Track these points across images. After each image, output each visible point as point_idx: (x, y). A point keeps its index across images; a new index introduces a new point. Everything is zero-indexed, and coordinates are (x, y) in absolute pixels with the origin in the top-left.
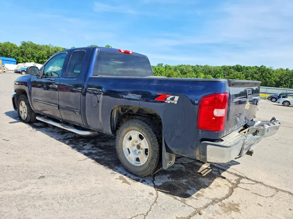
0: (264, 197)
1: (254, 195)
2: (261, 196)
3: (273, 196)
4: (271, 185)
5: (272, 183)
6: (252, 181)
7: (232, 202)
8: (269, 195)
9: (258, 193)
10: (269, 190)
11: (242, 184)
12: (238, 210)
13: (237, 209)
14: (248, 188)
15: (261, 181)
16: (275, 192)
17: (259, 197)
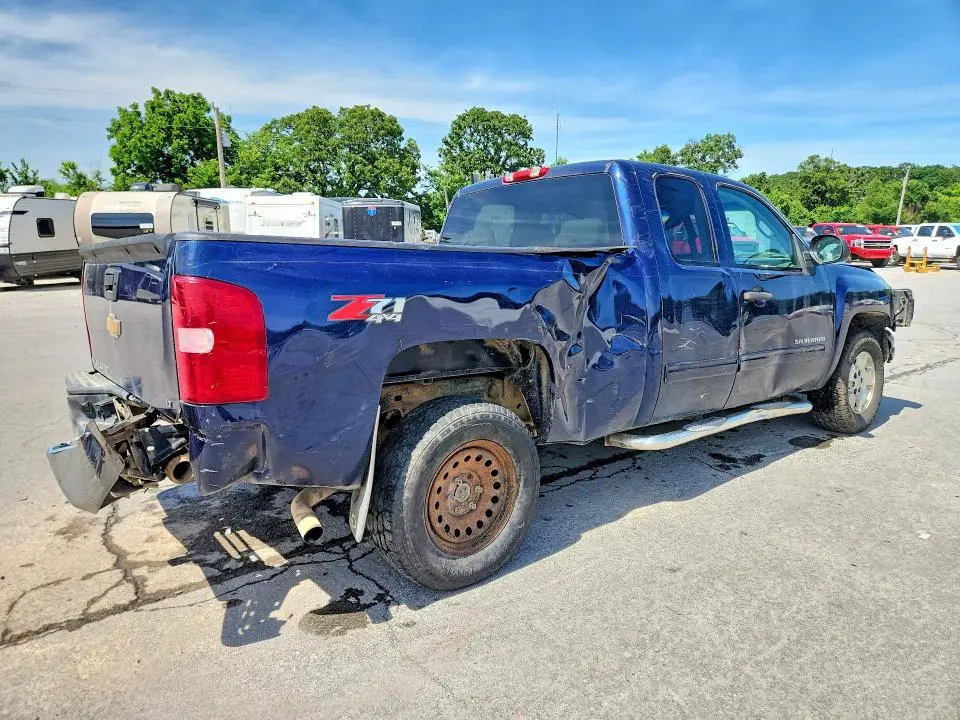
0: (32, 589)
1: (59, 576)
2: (42, 586)
3: (12, 607)
4: (36, 643)
5: (38, 652)
6: (106, 613)
7: (86, 534)
8: (23, 601)
9: (54, 589)
10: (31, 618)
11: (117, 580)
12: (61, 532)
13: (64, 534)
14: (89, 582)
15: (77, 633)
16: (11, 626)
17: (42, 581)
